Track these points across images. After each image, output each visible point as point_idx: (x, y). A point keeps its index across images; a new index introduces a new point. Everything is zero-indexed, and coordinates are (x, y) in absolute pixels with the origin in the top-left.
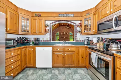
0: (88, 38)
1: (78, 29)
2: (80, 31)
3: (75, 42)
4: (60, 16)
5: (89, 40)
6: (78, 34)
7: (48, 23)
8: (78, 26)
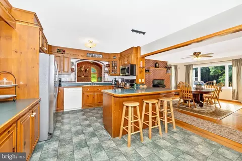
0: (115, 78)
1: (106, 69)
2: (108, 72)
3: (103, 82)
4: (88, 55)
5: (115, 81)
6: (106, 75)
7: (73, 61)
8: (106, 67)
